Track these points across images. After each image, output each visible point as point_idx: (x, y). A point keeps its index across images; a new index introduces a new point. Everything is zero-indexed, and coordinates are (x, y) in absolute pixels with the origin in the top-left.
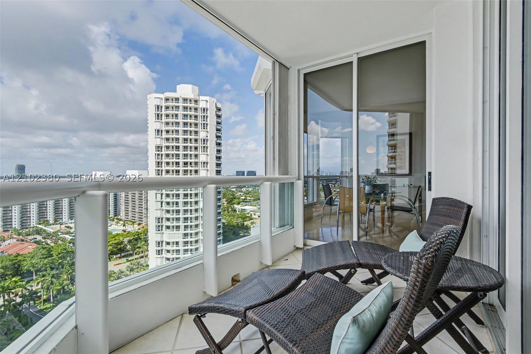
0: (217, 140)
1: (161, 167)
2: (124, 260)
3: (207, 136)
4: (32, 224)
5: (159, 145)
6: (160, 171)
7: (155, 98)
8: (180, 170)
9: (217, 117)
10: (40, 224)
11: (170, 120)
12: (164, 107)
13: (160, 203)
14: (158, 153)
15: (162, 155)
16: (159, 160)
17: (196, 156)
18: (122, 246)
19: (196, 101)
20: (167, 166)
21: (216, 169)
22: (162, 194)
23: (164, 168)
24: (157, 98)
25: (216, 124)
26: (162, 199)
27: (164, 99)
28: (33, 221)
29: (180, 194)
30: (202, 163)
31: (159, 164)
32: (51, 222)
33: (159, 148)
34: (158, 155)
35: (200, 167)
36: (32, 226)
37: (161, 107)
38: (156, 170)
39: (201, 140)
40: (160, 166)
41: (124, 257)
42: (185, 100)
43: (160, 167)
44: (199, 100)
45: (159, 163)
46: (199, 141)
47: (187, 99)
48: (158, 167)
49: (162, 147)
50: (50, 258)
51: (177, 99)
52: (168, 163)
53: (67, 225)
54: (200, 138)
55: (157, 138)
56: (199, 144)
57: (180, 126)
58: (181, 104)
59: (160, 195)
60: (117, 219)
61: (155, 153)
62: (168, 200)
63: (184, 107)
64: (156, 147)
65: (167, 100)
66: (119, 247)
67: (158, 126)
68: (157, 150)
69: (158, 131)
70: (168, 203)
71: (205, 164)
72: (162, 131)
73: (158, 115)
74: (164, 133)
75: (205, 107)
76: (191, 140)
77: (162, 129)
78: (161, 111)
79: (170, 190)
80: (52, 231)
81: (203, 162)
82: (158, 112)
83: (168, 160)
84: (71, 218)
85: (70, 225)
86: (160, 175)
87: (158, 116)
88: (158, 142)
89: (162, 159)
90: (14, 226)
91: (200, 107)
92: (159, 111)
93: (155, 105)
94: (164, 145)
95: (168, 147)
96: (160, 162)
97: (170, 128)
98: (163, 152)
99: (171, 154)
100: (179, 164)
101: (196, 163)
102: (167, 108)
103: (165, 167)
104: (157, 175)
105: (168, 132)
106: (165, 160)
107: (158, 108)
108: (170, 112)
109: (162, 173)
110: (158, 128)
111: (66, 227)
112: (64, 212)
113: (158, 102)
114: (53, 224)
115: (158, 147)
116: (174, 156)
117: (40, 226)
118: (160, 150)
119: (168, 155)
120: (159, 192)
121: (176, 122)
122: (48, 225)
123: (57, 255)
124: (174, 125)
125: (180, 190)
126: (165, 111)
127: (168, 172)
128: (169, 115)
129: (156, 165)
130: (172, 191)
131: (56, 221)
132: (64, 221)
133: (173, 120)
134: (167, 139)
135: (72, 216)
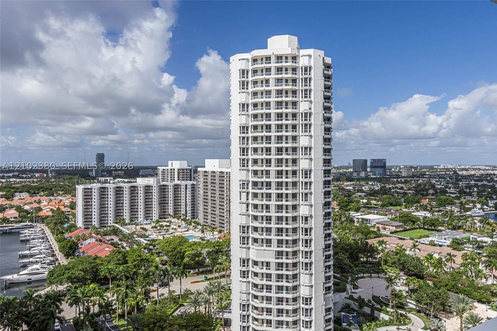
0: (326, 113)
1: (247, 155)
2: (202, 277)
3: (310, 109)
4: (109, 222)
5: (245, 125)
6: (246, 160)
7: (240, 60)
8: (272, 160)
9: (325, 78)
10: (116, 223)
11: (259, 88)
12: (251, 70)
13: (245, 205)
14: (243, 135)
15: (248, 138)
16: (244, 146)
17: (294, 138)
18: (201, 258)
19: (294, 58)
20: (255, 154)
21: (324, 157)
22: (248, 193)
23: (251, 156)
24: (242, 59)
25: (323, 90)
26: (247, 199)
27: (250, 59)
28: (111, 219)
29: (272, 194)
30: (302, 148)
31: (244, 151)
32: (127, 221)
33: (244, 129)
34: (243, 138)
35: (300, 155)
36: (109, 224)
37: (247, 71)
38: (240, 160)
39: (302, 114)
40: (246, 153)
41: (202, 273)
42: (279, 58)
44: (298, 56)
45: (244, 149)
46: (299, 117)
47: (281, 57)
48: (243, 155)
49: (247, 128)
50: (125, 265)
51: (268, 59)
52: (255, 150)
53: (142, 226)
54: (301, 112)
55: (242, 115)
56: (299, 122)
57: (272, 96)
58: (273, 65)
60: (195, 222)
61: (240, 135)
62: (256, 202)
63: (277, 68)
64: (240, 127)
65: (255, 60)
66: (197, 259)
67: (243, 98)
68: (241, 131)
70: (256, 206)
71: (307, 149)
72: (248, 105)
73: (243, 82)
74: (251, 107)
75: (307, 65)
76: (287, 115)
77: (248, 103)
78: (247, 78)
79: (258, 188)
80: (128, 232)
81: (305, 147)
82: (244, 79)
83: (255, 146)
84: (147, 218)
85: (145, 226)
86: (246, 166)
87: (244, 85)
88: (243, 120)
89: (247, 144)
90: (93, 223)
91: (300, 66)
92: (244, 77)
93: (240, 70)
94: (251, 124)
95: (255, 127)
96: (246, 149)
97: (258, 100)
98: (250, 135)
99: (260, 136)
100: (270, 151)
101: (294, 149)
102: (255, 72)
103: (251, 155)
104: (241, 166)
105: (255, 105)
106: (251, 145)
107: (243, 74)
108: (258, 77)
109: (247, 163)
110: (244, 101)
111: (141, 228)
112: (139, 210)
113: (243, 65)
114: (129, 224)
115: (243, 127)
116: (264, 139)
117: (117, 226)
118: (246, 131)
119: (255, 139)
120: (244, 190)
121: (266, 91)
122: (124, 224)
123: (132, 263)
124: (264, 95)
125: (272, 188)
126: (252, 76)
127: (255, 162)
128: (257, 82)
129: (240, 153)
130: (261, 189)
131: (131, 221)
132: (139, 221)
133: (262, 89)
134: (255, 116)
135: (148, 215)
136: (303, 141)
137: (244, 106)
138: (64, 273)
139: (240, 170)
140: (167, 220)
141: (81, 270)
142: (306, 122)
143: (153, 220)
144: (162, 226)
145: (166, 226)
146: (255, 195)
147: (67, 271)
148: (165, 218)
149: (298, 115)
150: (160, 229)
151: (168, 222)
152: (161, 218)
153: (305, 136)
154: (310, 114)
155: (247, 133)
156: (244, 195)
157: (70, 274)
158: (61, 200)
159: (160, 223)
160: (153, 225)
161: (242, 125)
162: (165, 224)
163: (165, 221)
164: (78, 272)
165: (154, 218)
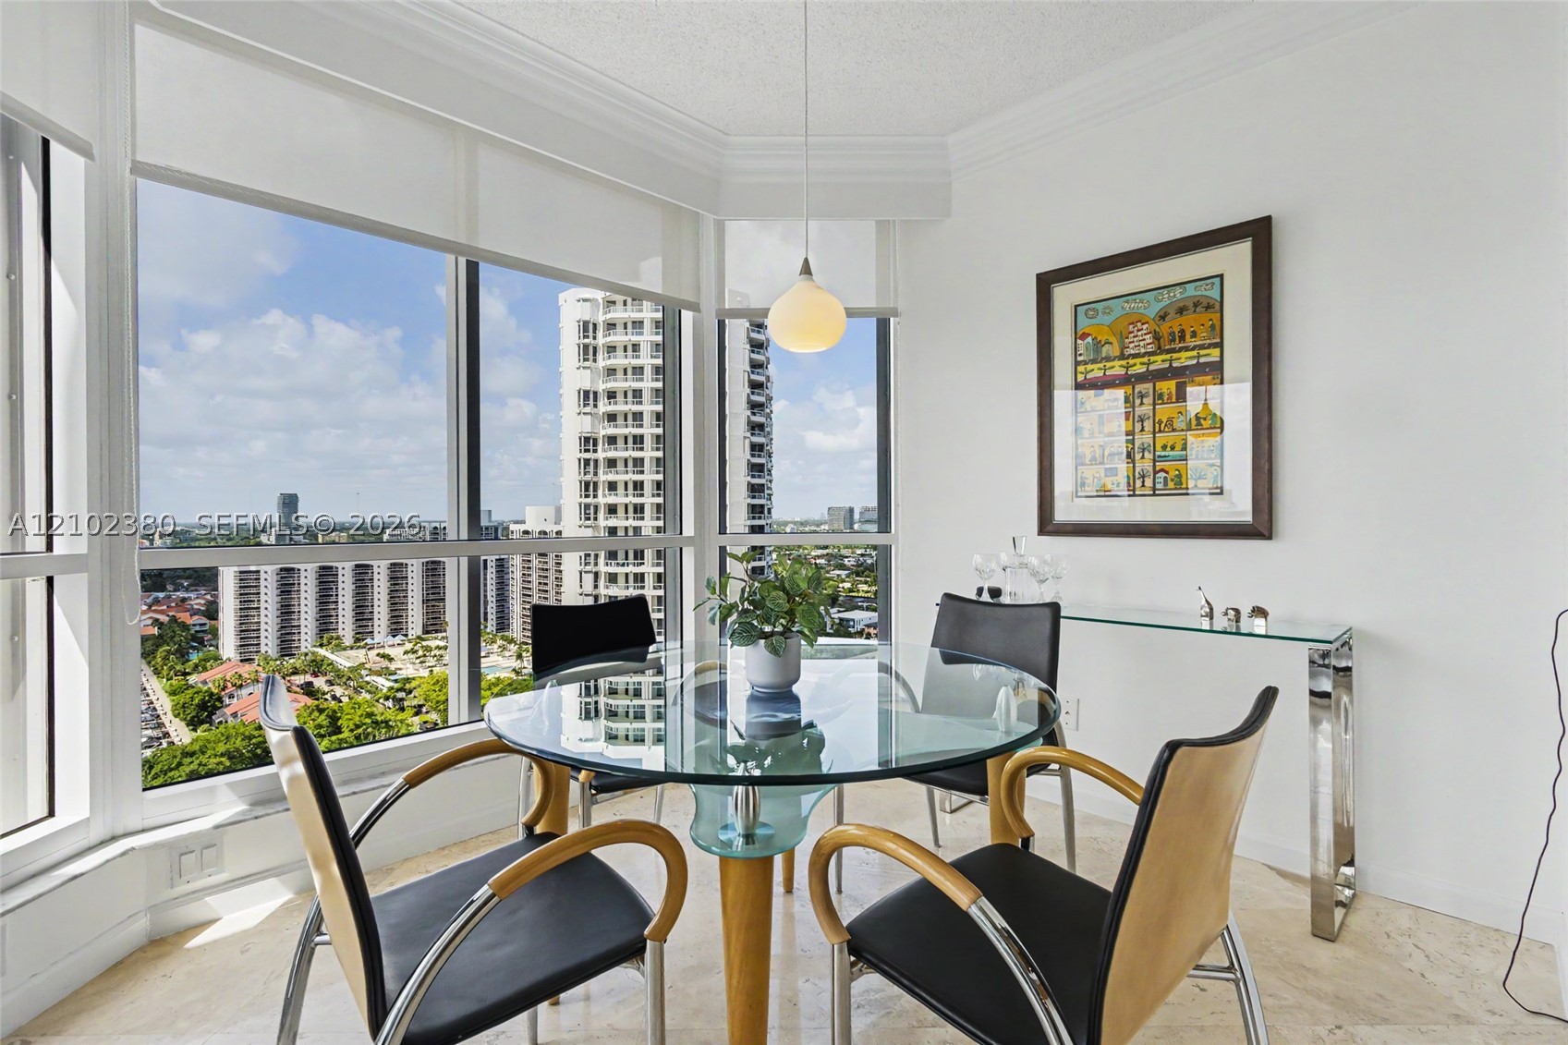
0: (754, 414)
1: (595, 496)
4: (303, 644)
5: (589, 435)
6: (592, 508)
7: (579, 301)
8: (646, 506)
9: (752, 346)
10: (321, 645)
11: (619, 361)
12: (602, 323)
14: (587, 455)
15: (596, 462)
16: (588, 478)
20: (610, 495)
21: (749, 501)
22: (596, 575)
23: (604, 499)
24: (585, 300)
25: (749, 369)
26: (596, 587)
27: (601, 301)
28: (306, 638)
29: (646, 575)
31: (588, 488)
32: (348, 641)
33: (588, 442)
34: (587, 462)
36: (303, 650)
37: (595, 325)
38: (580, 506)
40: (592, 493)
43: (592, 496)
45: (587, 484)
48: (587, 496)
49: (595, 441)
50: (334, 738)
51: (637, 300)
52: (612, 486)
53: (381, 651)
55: (584, 413)
57: (645, 376)
58: (647, 313)
59: (591, 576)
60: (502, 638)
61: (579, 455)
62: (614, 590)
63: (656, 322)
64: (580, 439)
65: (609, 302)
67: (585, 380)
68: (583, 448)
69: (587, 393)
72: (595, 393)
73: (586, 347)
74: (602, 399)
77: (596, 390)
78: (595, 338)
79: (618, 564)
80: (348, 665)
82: (586, 341)
83: (611, 477)
84: (394, 632)
85: (388, 651)
86: (592, 518)
87: (588, 352)
88: (586, 425)
89: (596, 474)
90: (263, 649)
92: (588, 337)
93: (578, 322)
94: (603, 433)
95: (612, 440)
96: (592, 484)
97: (619, 384)
98: (601, 455)
99: (620, 458)
100: (642, 489)
102: (611, 326)
103: (604, 495)
104: (583, 518)
105: (611, 395)
106: (604, 476)
107: (586, 330)
108: (619, 338)
109: (596, 513)
110: (587, 386)
111: (379, 655)
112: (376, 616)
113: (585, 313)
114: (352, 648)
115: (587, 440)
116: (630, 463)
117: (322, 652)
118: (591, 448)
119: (612, 463)
120: (588, 568)
121: (633, 368)
122: (340, 647)
123: (352, 731)
124: (630, 375)
125: (646, 564)
126: (605, 336)
127: (612, 510)
128: (615, 347)
129: (581, 491)
130: (623, 565)
131: (357, 640)
132: (376, 641)
133: (626, 362)
134: (612, 417)
135: (397, 627)
137: (588, 397)
138: (180, 764)
139: (580, 527)
140: (440, 635)
141: (222, 755)
143: (410, 637)
144: (428, 649)
145: (439, 648)
146: (613, 578)
147: (189, 760)
148: (437, 631)
150: (425, 656)
151: (443, 638)
152: (428, 632)
155: (595, 451)
156: (589, 579)
157: (193, 767)
158: (184, 600)
159: (424, 643)
160: (409, 646)
161: (584, 435)
162: (433, 644)
163: (436, 638)
164: (218, 760)
165: (410, 632)
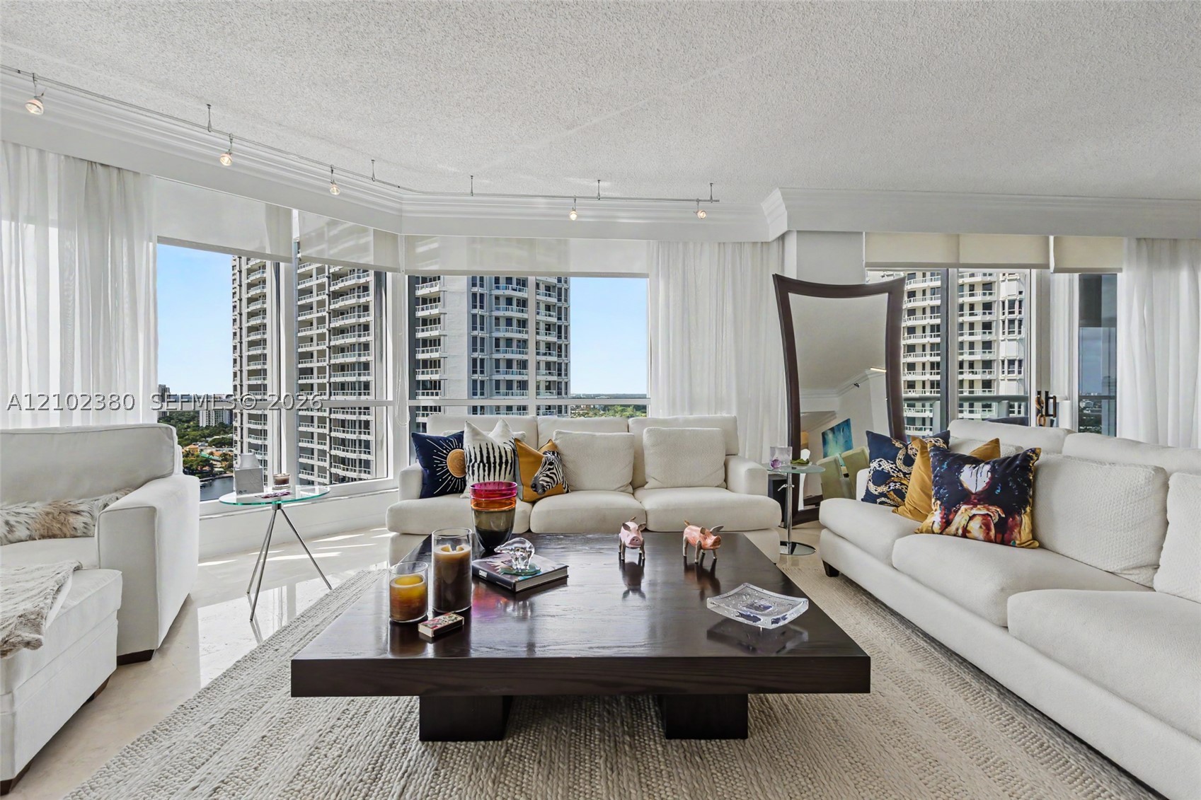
136: (1006, 349)
142: (1012, 316)
149: (995, 307)
153: (1009, 340)
154: (1020, 302)
